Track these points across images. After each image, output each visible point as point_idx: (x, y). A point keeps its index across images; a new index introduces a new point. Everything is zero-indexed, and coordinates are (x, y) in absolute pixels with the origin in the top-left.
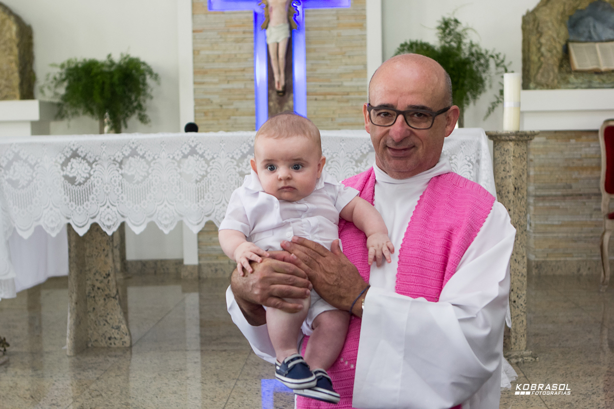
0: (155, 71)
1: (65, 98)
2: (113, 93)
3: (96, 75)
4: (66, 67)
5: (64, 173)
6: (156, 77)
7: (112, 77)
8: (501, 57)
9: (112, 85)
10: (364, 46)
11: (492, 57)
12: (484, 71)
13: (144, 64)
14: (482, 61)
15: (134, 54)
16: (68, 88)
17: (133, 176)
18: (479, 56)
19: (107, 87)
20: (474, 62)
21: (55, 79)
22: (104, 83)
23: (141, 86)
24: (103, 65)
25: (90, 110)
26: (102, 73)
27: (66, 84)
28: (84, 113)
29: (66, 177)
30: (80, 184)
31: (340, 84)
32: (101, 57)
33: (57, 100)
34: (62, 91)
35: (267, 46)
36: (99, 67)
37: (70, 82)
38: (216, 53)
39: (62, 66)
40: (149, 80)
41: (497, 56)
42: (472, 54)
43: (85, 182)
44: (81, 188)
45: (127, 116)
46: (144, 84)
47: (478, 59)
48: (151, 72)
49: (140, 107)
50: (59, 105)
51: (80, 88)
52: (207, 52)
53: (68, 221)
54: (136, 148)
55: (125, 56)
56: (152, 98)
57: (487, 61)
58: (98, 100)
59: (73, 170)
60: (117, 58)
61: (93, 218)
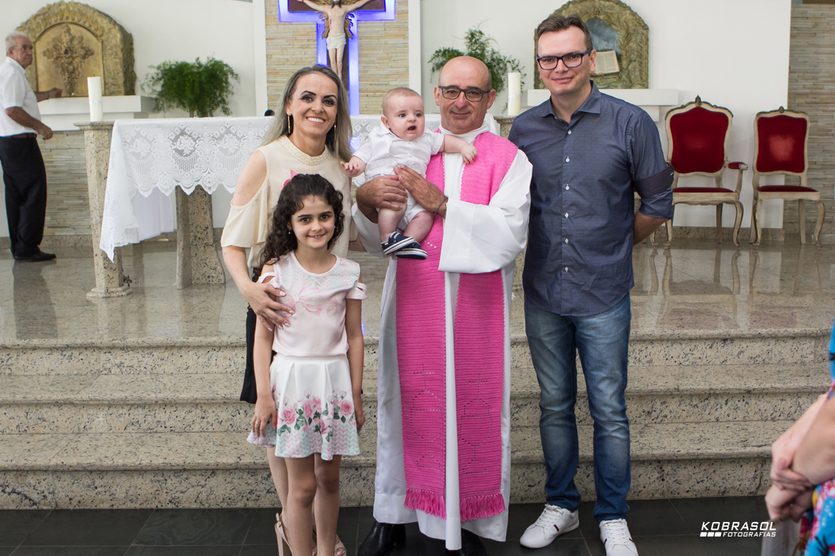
0: (235, 72)
1: (161, 94)
2: (202, 90)
3: (188, 74)
4: (162, 68)
5: (175, 147)
6: (236, 76)
7: (200, 77)
8: (516, 62)
9: (201, 83)
10: (406, 52)
11: (510, 62)
12: (503, 74)
13: (226, 65)
14: (501, 65)
15: (218, 58)
16: (163, 86)
17: (228, 149)
18: (499, 61)
19: (196, 84)
20: (495, 66)
21: (153, 78)
22: (194, 81)
23: (224, 84)
24: (193, 67)
25: (182, 104)
26: (192, 73)
27: (162, 82)
28: (177, 107)
29: (176, 150)
30: (187, 155)
31: (386, 83)
32: (191, 60)
33: (154, 96)
34: (159, 88)
35: (328, 51)
36: (189, 69)
37: (165, 81)
38: (285, 57)
39: (159, 68)
40: (231, 79)
41: (513, 61)
42: (493, 60)
43: (191, 154)
44: (188, 158)
45: (213, 108)
46: (227, 82)
47: (498, 64)
48: (232, 73)
49: (223, 101)
50: (156, 99)
51: (175, 86)
52: (278, 56)
53: (177, 184)
54: (230, 127)
55: (211, 59)
56: (233, 94)
57: (505, 65)
58: (190, 96)
59: (182, 145)
60: (204, 61)
61: (198, 181)
